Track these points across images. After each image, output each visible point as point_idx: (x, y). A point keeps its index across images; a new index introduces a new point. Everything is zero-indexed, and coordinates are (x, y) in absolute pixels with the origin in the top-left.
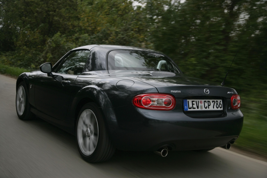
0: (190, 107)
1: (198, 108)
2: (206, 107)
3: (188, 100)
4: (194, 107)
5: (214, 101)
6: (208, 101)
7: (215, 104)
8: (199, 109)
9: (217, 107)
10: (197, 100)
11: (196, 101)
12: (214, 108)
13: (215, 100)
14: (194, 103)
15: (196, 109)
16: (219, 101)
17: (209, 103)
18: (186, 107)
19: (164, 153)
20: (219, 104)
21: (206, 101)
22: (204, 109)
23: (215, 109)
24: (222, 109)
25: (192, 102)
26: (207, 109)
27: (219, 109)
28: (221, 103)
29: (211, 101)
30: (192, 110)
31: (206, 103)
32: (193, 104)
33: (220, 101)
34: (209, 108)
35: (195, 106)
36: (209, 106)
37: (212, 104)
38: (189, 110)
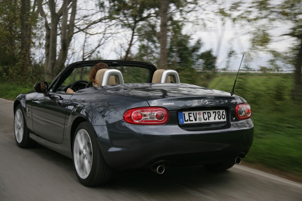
0: (186, 120)
1: (196, 120)
2: (205, 119)
3: (183, 113)
4: (191, 120)
5: (215, 112)
6: (208, 113)
7: (217, 115)
8: (198, 121)
9: (219, 118)
10: (195, 112)
11: (193, 113)
12: (215, 119)
13: (217, 111)
14: (190, 115)
15: (194, 122)
16: (221, 111)
17: (209, 114)
18: (181, 120)
19: (160, 170)
20: (221, 115)
21: (205, 113)
22: (203, 121)
23: (217, 120)
24: (225, 120)
25: (189, 114)
26: (207, 121)
27: (222, 120)
28: (224, 113)
29: (211, 112)
30: (189, 122)
31: (206, 114)
32: (190, 117)
33: (223, 112)
34: (209, 120)
35: (192, 118)
36: (209, 117)
37: (213, 115)
38: (185, 123)
